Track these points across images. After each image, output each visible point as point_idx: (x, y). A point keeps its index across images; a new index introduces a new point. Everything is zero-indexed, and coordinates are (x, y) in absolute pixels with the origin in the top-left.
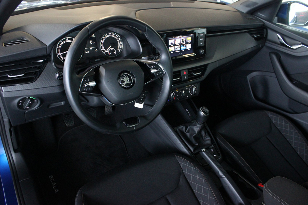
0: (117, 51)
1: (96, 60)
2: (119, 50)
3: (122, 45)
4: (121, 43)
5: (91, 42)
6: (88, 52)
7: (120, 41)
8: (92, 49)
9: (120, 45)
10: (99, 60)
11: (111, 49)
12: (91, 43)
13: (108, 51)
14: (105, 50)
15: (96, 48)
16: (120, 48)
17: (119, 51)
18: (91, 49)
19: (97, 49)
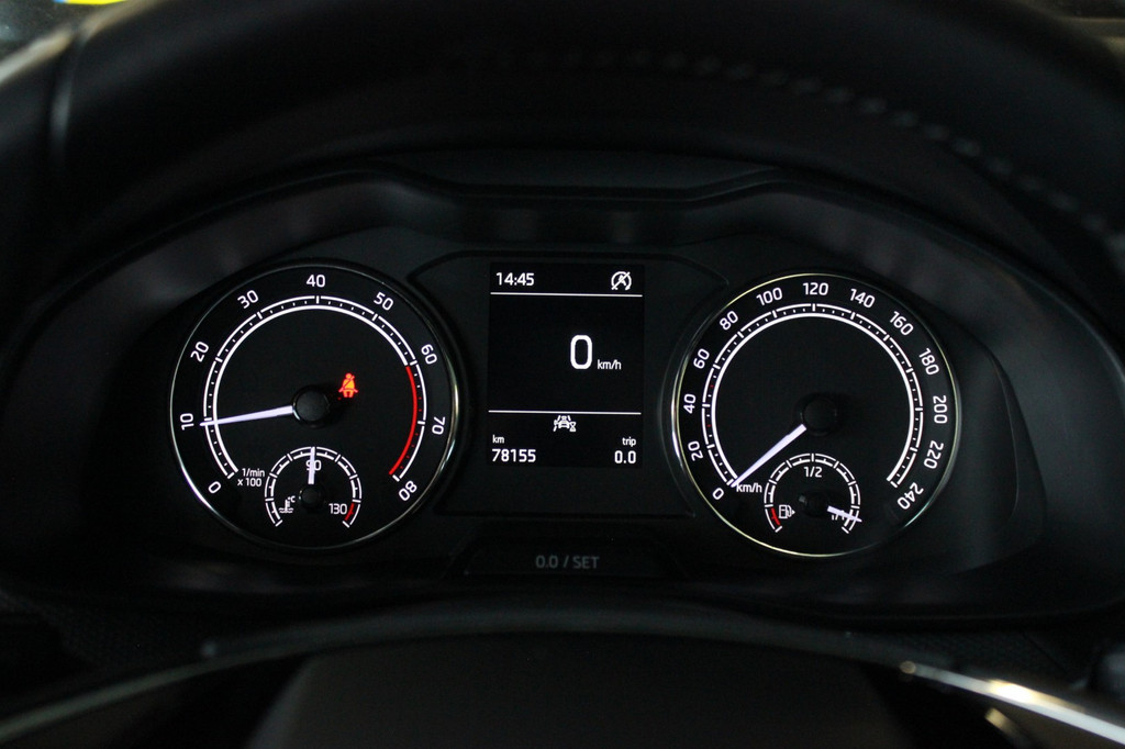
0: (878, 497)
1: (541, 562)
2: (904, 488)
3: (944, 434)
4: (940, 418)
5: (582, 352)
6: (528, 455)
7: (929, 386)
8: (572, 427)
9: (931, 431)
10: (582, 563)
11: (800, 460)
12: (581, 359)
13: (761, 476)
14: (721, 461)
15: (630, 427)
16: (918, 473)
17: (906, 501)
18: (564, 422)
19: (632, 442)
